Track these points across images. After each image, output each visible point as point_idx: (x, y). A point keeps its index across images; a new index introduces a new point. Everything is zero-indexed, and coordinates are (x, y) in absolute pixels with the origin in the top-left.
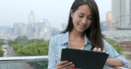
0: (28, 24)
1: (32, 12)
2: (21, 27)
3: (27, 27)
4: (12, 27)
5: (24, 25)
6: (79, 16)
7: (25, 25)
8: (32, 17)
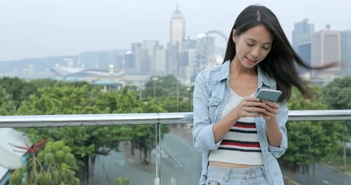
0: (168, 44)
1: (178, 12)
2: (151, 53)
3: (167, 51)
4: (128, 53)
5: (158, 46)
6: (248, 44)
7: (161, 47)
8: (178, 26)
